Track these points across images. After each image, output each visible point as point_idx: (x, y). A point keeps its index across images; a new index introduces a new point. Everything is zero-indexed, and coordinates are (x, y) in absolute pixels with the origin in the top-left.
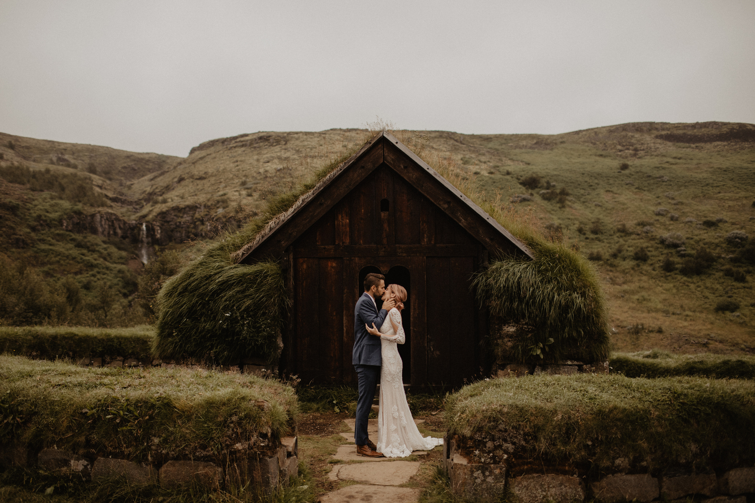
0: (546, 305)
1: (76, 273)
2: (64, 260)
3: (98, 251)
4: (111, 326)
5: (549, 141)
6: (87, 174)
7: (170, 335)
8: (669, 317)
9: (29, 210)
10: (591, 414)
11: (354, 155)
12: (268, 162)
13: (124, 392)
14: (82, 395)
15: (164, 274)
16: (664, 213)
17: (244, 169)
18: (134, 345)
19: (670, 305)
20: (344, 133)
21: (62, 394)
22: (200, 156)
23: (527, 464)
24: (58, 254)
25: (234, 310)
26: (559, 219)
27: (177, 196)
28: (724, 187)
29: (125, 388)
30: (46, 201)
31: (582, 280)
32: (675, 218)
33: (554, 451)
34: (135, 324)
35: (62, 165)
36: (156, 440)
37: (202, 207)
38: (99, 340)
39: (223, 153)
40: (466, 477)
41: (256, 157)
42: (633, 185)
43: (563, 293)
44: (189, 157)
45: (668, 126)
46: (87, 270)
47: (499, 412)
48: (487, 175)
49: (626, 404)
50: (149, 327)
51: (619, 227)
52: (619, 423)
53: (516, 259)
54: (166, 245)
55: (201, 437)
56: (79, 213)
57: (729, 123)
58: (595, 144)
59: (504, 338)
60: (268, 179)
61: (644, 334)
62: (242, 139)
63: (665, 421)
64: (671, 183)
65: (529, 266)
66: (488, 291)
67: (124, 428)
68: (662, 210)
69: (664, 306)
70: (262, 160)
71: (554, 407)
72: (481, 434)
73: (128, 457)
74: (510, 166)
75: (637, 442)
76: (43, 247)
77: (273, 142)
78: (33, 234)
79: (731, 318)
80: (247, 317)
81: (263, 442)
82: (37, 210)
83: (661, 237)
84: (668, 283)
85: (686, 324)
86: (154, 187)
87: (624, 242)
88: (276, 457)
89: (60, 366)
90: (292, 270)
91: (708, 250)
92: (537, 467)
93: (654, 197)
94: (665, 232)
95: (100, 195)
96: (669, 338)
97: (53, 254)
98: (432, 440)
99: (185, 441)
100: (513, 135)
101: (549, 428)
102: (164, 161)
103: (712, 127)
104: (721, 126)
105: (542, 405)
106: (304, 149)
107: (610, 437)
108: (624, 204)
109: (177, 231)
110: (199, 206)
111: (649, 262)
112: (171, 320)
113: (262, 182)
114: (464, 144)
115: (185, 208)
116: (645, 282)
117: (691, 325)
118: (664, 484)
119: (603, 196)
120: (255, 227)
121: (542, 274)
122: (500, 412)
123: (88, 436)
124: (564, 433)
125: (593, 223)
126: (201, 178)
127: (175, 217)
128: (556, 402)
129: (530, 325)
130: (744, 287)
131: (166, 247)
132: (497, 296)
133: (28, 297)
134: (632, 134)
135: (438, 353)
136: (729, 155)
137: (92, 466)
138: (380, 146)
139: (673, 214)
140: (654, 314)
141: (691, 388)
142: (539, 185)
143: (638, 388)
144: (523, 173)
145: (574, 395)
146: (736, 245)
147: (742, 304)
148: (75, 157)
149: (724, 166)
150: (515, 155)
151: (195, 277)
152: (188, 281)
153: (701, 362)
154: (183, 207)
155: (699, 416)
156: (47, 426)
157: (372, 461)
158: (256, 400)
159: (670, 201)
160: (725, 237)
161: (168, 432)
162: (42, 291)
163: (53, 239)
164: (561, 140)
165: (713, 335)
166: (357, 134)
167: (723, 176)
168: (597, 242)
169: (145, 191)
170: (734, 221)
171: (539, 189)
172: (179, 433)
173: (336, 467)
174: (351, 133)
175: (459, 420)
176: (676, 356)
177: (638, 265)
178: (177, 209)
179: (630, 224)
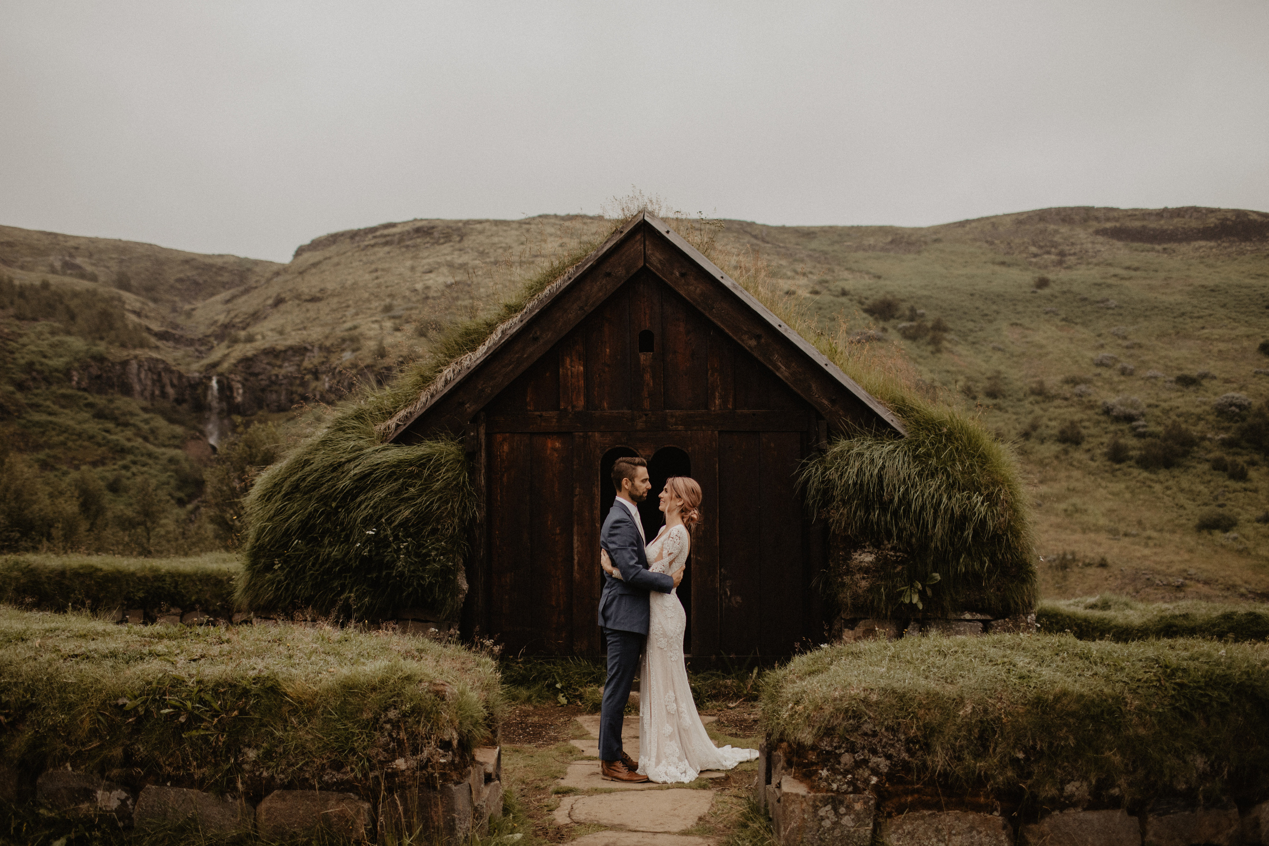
0: (929, 515)
1: (95, 464)
2: (74, 441)
3: (134, 425)
4: (160, 553)
5: (913, 238)
6: (115, 291)
7: (269, 568)
8: (1119, 540)
9: (12, 352)
10: (1023, 704)
11: (593, 253)
12: (430, 272)
13: (193, 668)
14: (117, 673)
15: (251, 463)
16: (1110, 362)
17: (388, 284)
18: (200, 587)
19: (1119, 521)
20: (562, 222)
21: (81, 671)
22: (312, 261)
23: (913, 792)
24: (65, 430)
25: (382, 524)
26: (931, 371)
27: (272, 330)
28: (1212, 319)
29: (194, 660)
30: (42, 337)
31: (990, 473)
32: (1128, 371)
33: (959, 770)
34: (201, 551)
35: (71, 275)
36: (252, 754)
37: (316, 350)
38: (139, 579)
39: (353, 255)
40: (806, 816)
41: (409, 263)
42: (1057, 315)
43: (958, 496)
44: (292, 262)
45: (1115, 214)
46: (114, 459)
47: (863, 702)
48: (808, 295)
49: (1083, 686)
50: (225, 555)
51: (1034, 385)
52: (1071, 720)
53: (875, 436)
54: (253, 414)
55: (333, 748)
56: (100, 359)
57: (1219, 210)
58: (992, 243)
59: (855, 574)
60: (431, 301)
61: (1076, 570)
62: (386, 232)
63: (1151, 716)
64: (1122, 311)
65: (898, 447)
66: (826, 492)
67: (194, 733)
68: (1106, 358)
69: (1110, 521)
70: (420, 269)
71: (959, 693)
72: (832, 741)
73: (200, 784)
74: (846, 280)
75: (1103, 753)
76: (37, 417)
77: (439, 238)
78: (19, 396)
79: (1223, 542)
80: (405, 536)
81: (444, 756)
82: (27, 354)
83: (1104, 403)
84: (1117, 482)
85: (1147, 552)
86: (232, 314)
87: (1041, 413)
88: (466, 783)
89: (77, 622)
90: (483, 454)
91: (1184, 426)
92: (929, 798)
93: (1092, 334)
94: (1113, 395)
95: (137, 328)
96: (1119, 576)
97: (54, 429)
98: (733, 752)
99: (303, 754)
100: (853, 227)
101: (950, 730)
102: (249, 270)
103: (1191, 217)
104: (1206, 215)
105: (938, 689)
106: (492, 250)
107: (1055, 744)
108: (1042, 347)
109: (271, 391)
110: (310, 348)
111: (1085, 446)
112: (269, 541)
113: (420, 306)
114: (768, 243)
115: (285, 351)
116: (1077, 480)
117: (1156, 554)
118: (1148, 827)
119: (1005, 333)
120: (419, 378)
121: (921, 462)
122: (865, 701)
123: (128, 746)
124: (975, 738)
125: (989, 379)
126: (314, 299)
127: (269, 367)
128: (961, 684)
129: (900, 550)
130: (1245, 490)
131: (253, 417)
132: (842, 500)
133: (13, 504)
134: (1055, 227)
135: (739, 599)
136: (1219, 263)
137: (135, 802)
138: (638, 237)
139: (1125, 365)
140: (1092, 536)
141: (1192, 658)
142: (898, 314)
143: (1102, 659)
144: (869, 293)
145: (992, 670)
146: (1232, 417)
147: (1240, 517)
148: (93, 261)
149: (1210, 283)
150: (856, 262)
151: (313, 466)
152: (300, 474)
153: (1185, 616)
154: (283, 348)
155: (1208, 708)
156: (54, 728)
157: (629, 790)
158: (431, 682)
159: (1120, 341)
160: (1213, 403)
161: (274, 738)
162: (36, 494)
163: (54, 403)
164: (935, 237)
165: (1192, 571)
166: (585, 224)
167: (1209, 299)
168: (997, 413)
169: (216, 322)
170: (1227, 376)
171: (897, 321)
172: (293, 740)
173: (567, 801)
174: (574, 222)
175: (791, 716)
176: (1141, 606)
177: (1066, 452)
178: (272, 353)
179: (1053, 381)
